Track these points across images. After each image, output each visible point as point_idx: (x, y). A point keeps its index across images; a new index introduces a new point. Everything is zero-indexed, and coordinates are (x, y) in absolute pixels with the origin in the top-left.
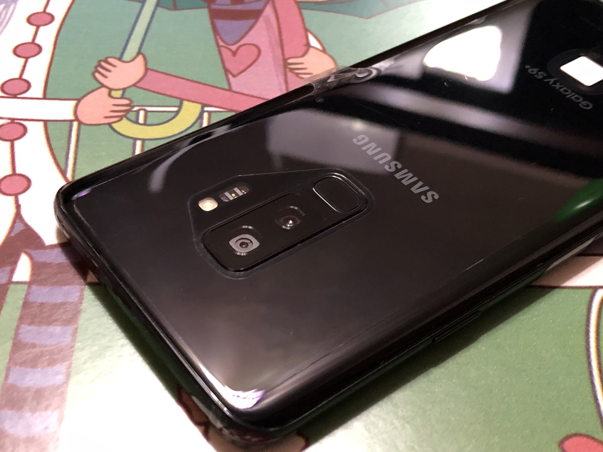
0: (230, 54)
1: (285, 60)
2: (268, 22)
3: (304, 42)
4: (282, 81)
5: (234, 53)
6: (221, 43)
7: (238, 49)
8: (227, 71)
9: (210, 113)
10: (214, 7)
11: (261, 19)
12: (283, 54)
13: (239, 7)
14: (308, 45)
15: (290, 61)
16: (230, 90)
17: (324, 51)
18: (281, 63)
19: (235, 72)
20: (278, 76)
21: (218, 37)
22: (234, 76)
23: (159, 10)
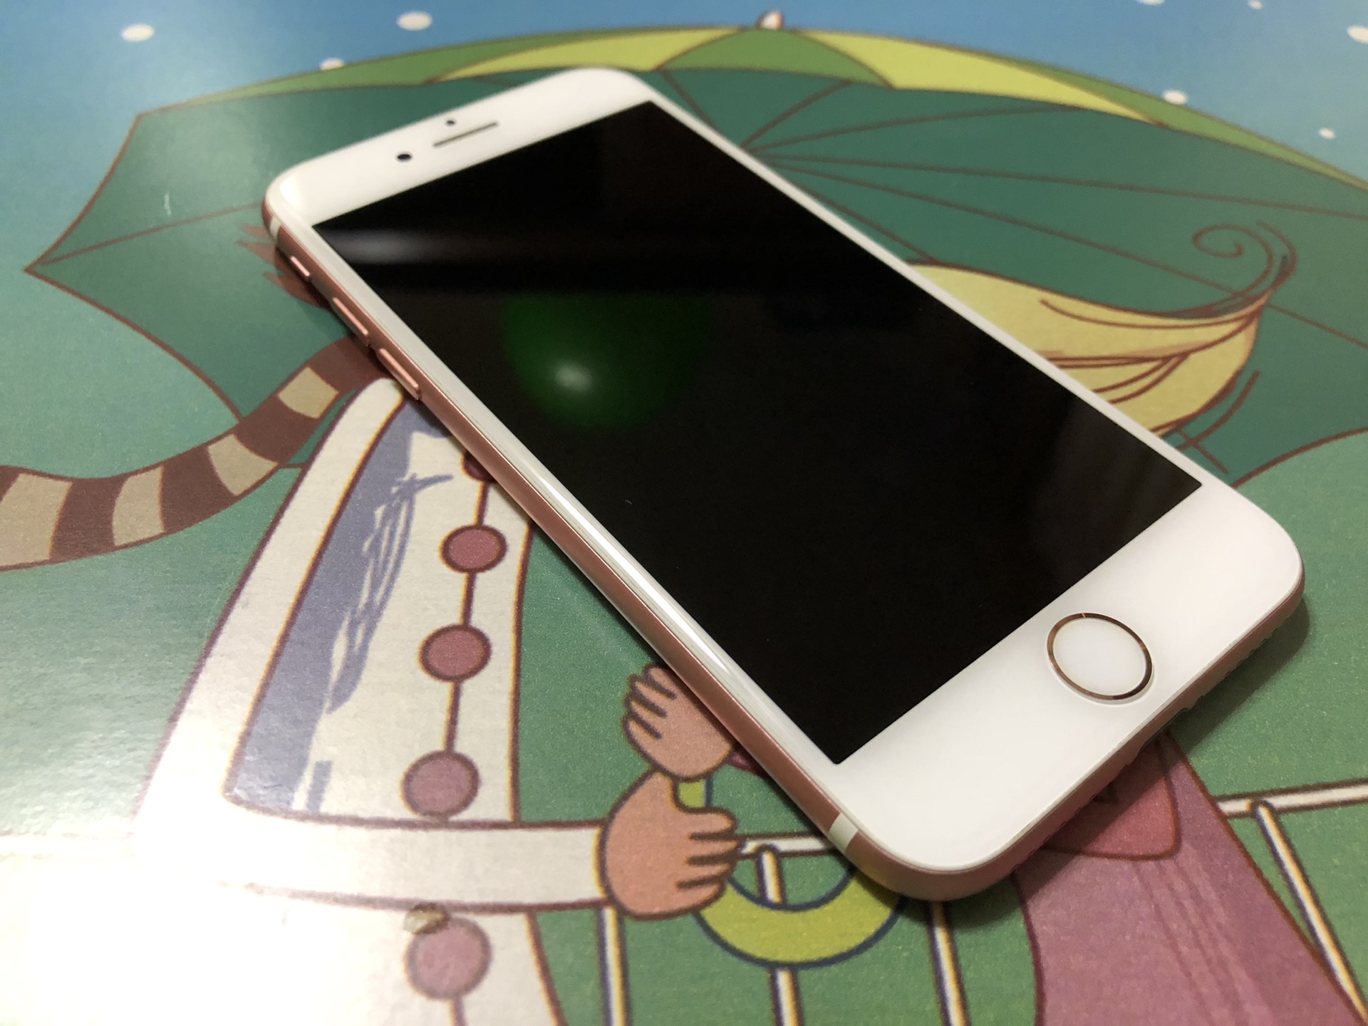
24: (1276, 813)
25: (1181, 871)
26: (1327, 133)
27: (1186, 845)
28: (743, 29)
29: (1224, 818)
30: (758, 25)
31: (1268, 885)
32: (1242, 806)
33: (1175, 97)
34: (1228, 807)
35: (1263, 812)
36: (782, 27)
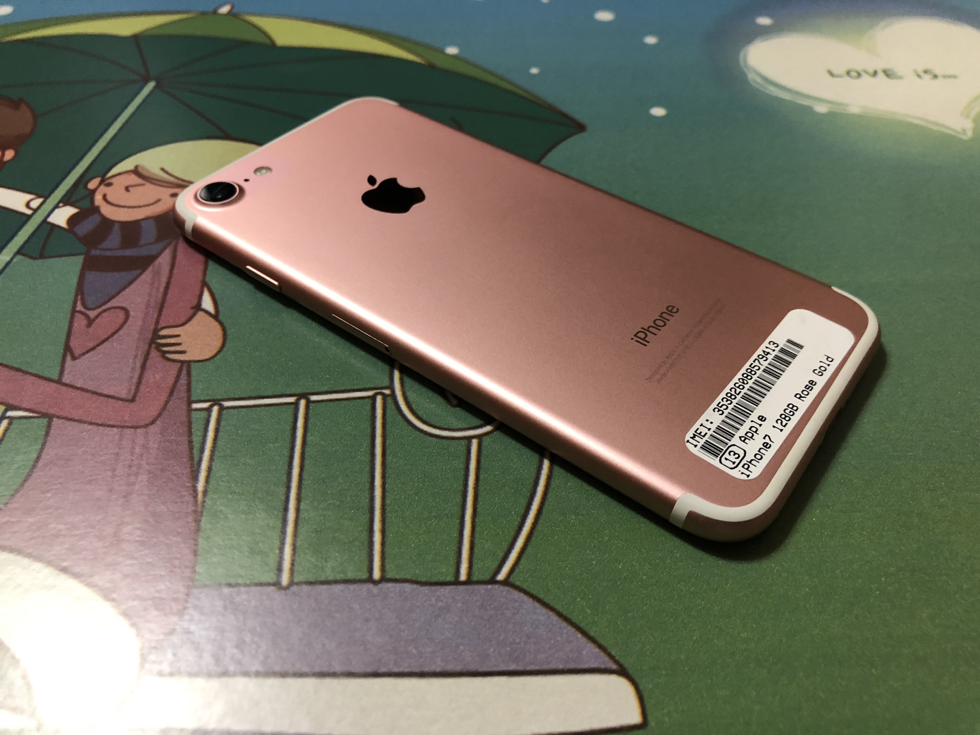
0: (85, 322)
1: (156, 331)
2: (157, 273)
3: (194, 303)
4: (138, 365)
5: (90, 322)
6: (79, 307)
7: (97, 317)
8: (68, 349)
9: (12, 419)
10: (94, 252)
11: (150, 268)
12: (157, 322)
13: (128, 253)
14: (198, 307)
15: (164, 332)
16: (59, 382)
17: (216, 317)
18: (149, 335)
19: (77, 352)
20: (136, 357)
21: (79, 297)
22: (74, 358)
23: (19, 257)
24: (222, 408)
25: (147, 434)
26: (534, 71)
27: (158, 422)
28: (203, 14)
29: (190, 410)
30: (215, 12)
31: (190, 442)
32: (205, 405)
33: (452, 50)
34: (195, 406)
35: (216, 409)
36: (229, 13)
